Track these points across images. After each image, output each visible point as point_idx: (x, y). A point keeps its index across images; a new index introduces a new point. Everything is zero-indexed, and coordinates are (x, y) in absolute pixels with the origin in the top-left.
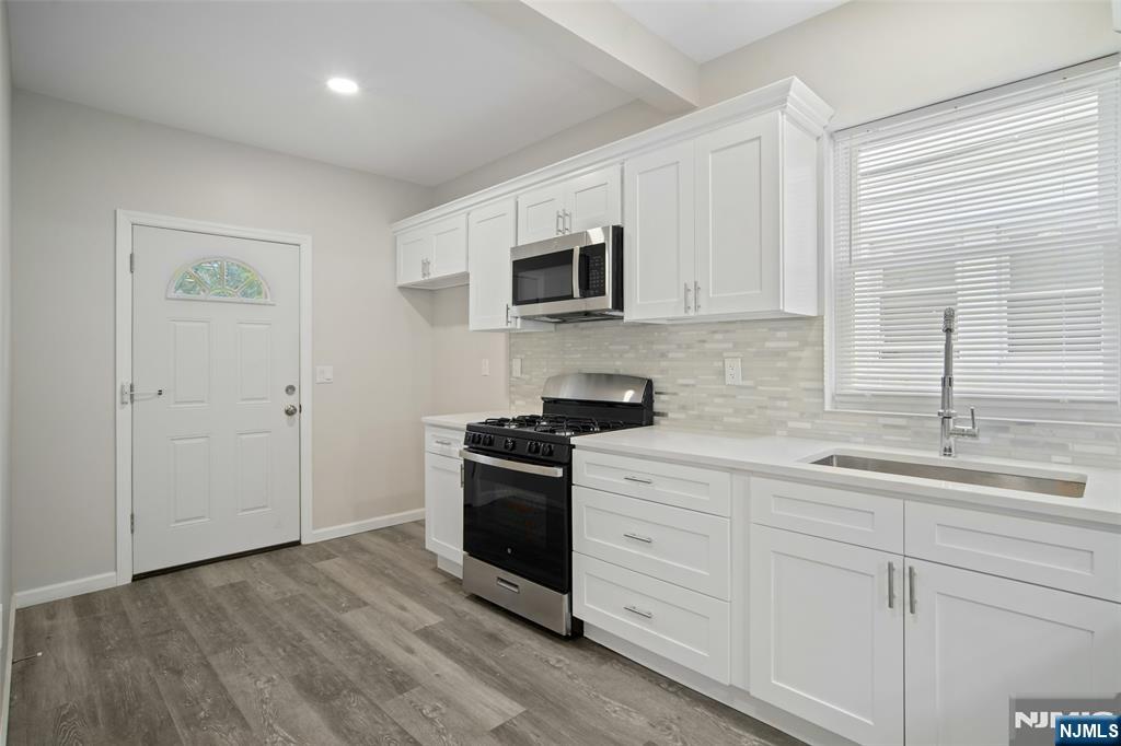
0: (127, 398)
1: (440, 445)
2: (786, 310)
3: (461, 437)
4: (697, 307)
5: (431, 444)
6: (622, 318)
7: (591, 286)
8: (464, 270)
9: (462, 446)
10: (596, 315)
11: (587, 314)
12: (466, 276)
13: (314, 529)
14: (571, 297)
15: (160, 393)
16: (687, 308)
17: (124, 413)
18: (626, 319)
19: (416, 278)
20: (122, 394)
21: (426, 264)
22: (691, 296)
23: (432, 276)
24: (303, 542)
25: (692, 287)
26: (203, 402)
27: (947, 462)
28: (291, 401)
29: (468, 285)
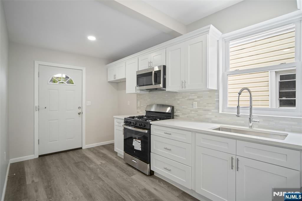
0: (37, 109)
1: (118, 123)
2: (209, 88)
3: (123, 121)
4: (185, 87)
5: (116, 123)
6: (165, 90)
7: (157, 82)
8: (124, 77)
9: (123, 124)
10: (159, 89)
11: (156, 89)
12: (125, 79)
13: (86, 145)
14: (152, 84)
15: (45, 108)
16: (182, 87)
17: (36, 113)
18: (166, 90)
19: (112, 79)
20: (36, 108)
21: (115, 76)
22: (184, 84)
23: (116, 79)
24: (83, 148)
25: (184, 81)
26: (57, 111)
27: (251, 130)
28: (80, 111)
29: (126, 81)
